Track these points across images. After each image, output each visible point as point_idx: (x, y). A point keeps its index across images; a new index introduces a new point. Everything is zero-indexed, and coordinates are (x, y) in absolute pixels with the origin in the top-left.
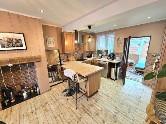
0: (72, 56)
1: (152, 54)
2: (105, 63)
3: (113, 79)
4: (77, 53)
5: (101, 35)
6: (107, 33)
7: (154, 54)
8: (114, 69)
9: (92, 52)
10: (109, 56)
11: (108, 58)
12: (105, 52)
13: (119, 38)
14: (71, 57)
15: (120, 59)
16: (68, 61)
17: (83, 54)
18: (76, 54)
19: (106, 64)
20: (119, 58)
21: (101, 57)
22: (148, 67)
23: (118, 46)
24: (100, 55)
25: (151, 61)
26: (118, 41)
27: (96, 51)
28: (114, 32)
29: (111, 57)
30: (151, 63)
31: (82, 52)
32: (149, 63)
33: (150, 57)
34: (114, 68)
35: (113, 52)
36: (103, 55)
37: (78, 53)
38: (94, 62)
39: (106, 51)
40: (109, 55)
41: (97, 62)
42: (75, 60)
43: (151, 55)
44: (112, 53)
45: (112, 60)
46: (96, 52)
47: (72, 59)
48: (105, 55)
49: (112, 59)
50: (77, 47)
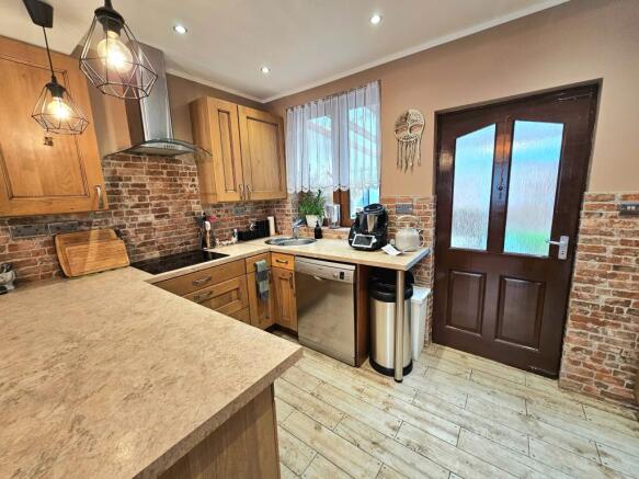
0: (103, 237)
1: (612, 198)
2: (333, 270)
3: (391, 373)
4: (151, 218)
5: (306, 106)
6: (335, 92)
7: (625, 197)
8: (390, 306)
9: (268, 206)
10: (359, 225)
11: (351, 236)
12: (335, 202)
13: (406, 117)
14: (94, 245)
15: (421, 239)
16: (62, 276)
17: (200, 221)
18: (141, 219)
19: (342, 274)
20: (416, 234)
21: (318, 234)
22: (592, 282)
23: (404, 163)
24: (312, 220)
25: (611, 248)
26: (402, 135)
27: (290, 199)
28: (375, 85)
29: (370, 229)
30: (612, 260)
31: (197, 208)
32: (601, 259)
33: (602, 219)
34: (394, 300)
35: (377, 202)
36: (325, 223)
37: (161, 213)
38: (275, 264)
39: (342, 197)
40: (358, 220)
41: (291, 266)
42: (133, 265)
43: (611, 207)
44: (373, 207)
45: (377, 248)
46: (289, 207)
47: (103, 255)
48: (335, 219)
49: (374, 241)
50: (151, 173)
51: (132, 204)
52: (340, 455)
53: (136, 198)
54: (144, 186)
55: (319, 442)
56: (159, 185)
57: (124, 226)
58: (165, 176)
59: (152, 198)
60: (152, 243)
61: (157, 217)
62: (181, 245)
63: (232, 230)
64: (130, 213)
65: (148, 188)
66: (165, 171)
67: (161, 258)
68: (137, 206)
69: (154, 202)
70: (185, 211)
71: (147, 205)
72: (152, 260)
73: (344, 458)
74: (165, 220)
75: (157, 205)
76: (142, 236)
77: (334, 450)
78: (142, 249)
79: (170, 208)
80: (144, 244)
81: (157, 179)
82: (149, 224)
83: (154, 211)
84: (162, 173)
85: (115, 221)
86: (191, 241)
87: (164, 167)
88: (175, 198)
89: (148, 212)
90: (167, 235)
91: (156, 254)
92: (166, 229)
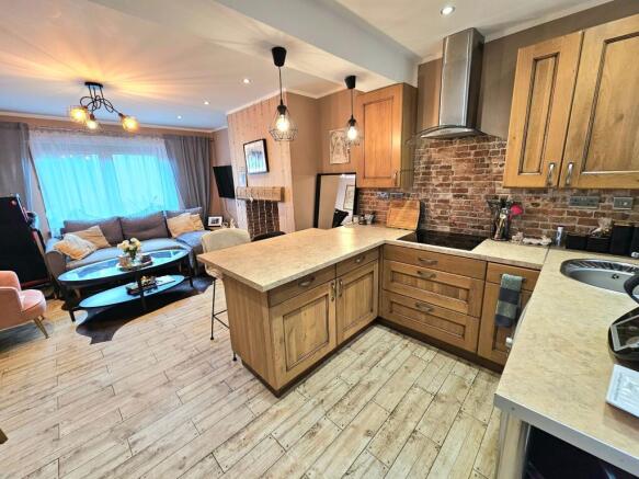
0: (411, 206)
14: (404, 210)
50: (459, 155)
51: (437, 183)
52: (339, 451)
53: (441, 178)
54: (450, 167)
55: (354, 433)
56: (464, 166)
57: (427, 200)
58: (472, 157)
59: (455, 179)
60: (446, 219)
61: (455, 196)
62: (473, 227)
63: (556, 227)
64: (435, 190)
65: (453, 169)
66: (473, 152)
67: (451, 234)
68: (441, 185)
69: (455, 182)
70: (486, 193)
71: (448, 185)
72: (443, 233)
73: (336, 455)
74: (462, 200)
75: (458, 185)
76: (439, 211)
77: (344, 446)
78: (437, 221)
79: (470, 189)
80: (439, 218)
81: (463, 161)
82: (447, 201)
83: (453, 191)
84: (469, 154)
85: (423, 196)
86: (485, 226)
87: (473, 148)
88: (477, 179)
89: (448, 191)
90: (460, 214)
91: (447, 229)
92: (461, 208)
